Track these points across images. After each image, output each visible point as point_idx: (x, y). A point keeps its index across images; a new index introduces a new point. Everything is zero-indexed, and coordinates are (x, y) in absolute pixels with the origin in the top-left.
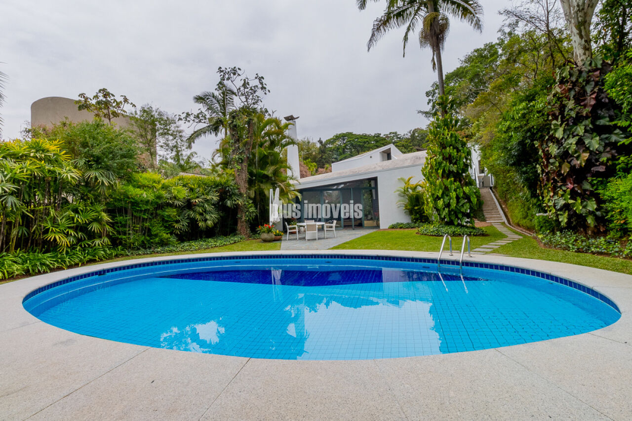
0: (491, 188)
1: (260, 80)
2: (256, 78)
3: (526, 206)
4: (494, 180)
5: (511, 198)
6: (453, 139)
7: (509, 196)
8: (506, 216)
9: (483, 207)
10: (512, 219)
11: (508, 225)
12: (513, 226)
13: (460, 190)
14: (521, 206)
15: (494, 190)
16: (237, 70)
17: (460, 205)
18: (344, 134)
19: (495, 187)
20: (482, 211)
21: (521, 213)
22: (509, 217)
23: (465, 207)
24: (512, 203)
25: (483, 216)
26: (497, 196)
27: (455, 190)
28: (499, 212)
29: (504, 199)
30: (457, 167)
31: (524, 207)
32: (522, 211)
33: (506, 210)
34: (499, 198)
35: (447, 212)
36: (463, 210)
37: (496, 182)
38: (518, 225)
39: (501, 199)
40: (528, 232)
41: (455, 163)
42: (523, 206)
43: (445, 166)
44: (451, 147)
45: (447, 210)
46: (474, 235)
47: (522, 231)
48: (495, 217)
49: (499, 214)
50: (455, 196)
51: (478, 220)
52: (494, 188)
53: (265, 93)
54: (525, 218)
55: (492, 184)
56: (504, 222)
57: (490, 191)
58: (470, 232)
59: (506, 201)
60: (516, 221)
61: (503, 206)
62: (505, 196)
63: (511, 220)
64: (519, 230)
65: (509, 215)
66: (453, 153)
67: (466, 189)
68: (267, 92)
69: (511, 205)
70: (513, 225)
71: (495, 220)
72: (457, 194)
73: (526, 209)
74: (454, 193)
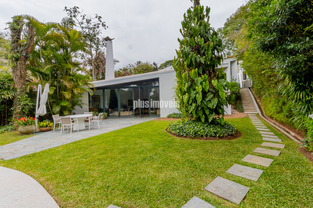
0: (249, 88)
1: (99, 19)
2: (96, 17)
3: (281, 101)
4: (252, 83)
5: (264, 94)
6: (202, 27)
7: (262, 93)
8: (260, 108)
9: (243, 101)
10: (266, 112)
11: (262, 116)
12: (266, 118)
13: (206, 83)
14: (275, 101)
15: (251, 89)
16: (77, 8)
17: (207, 99)
18: (170, 60)
19: (253, 87)
20: (242, 104)
21: (274, 108)
22: (263, 109)
23: (213, 103)
24: (265, 99)
25: (242, 108)
26: (254, 93)
27: (201, 84)
28: (254, 105)
29: (259, 95)
30: (206, 58)
31: (278, 103)
32: (276, 106)
33: (260, 104)
34: (255, 94)
35: (194, 108)
36: (210, 106)
37: (253, 83)
38: (271, 117)
39: (256, 95)
40: (282, 126)
41: (204, 54)
42: (277, 101)
43: (192, 56)
44: (199, 36)
45: (194, 105)
46: (219, 137)
47: (275, 124)
48: (251, 109)
49: (255, 107)
50: (201, 90)
51: (238, 111)
52: (251, 88)
53: (105, 29)
54: (278, 113)
55: (250, 85)
56: (258, 113)
57: (249, 90)
58: (215, 133)
59: (260, 97)
60: (270, 114)
61: (258, 101)
62: (260, 93)
63: (264, 112)
64: (271, 123)
65: (262, 108)
66: (201, 42)
67: (215, 82)
68: (106, 27)
69: (264, 100)
70: (266, 116)
71: (251, 111)
72: (203, 88)
73: (280, 104)
74: (200, 87)
